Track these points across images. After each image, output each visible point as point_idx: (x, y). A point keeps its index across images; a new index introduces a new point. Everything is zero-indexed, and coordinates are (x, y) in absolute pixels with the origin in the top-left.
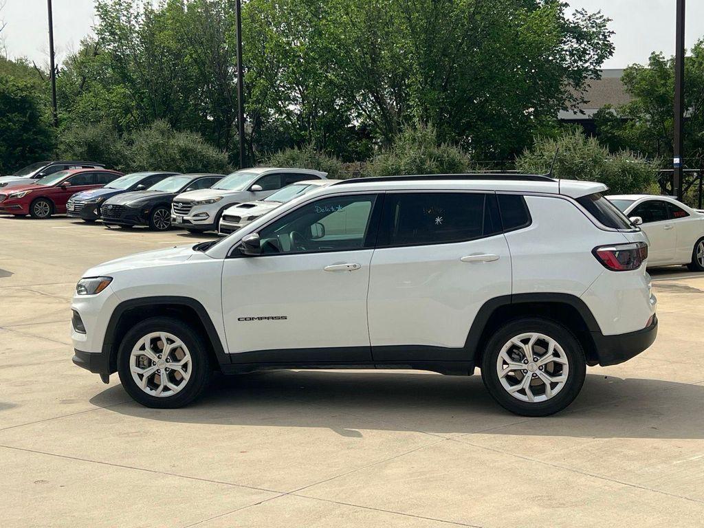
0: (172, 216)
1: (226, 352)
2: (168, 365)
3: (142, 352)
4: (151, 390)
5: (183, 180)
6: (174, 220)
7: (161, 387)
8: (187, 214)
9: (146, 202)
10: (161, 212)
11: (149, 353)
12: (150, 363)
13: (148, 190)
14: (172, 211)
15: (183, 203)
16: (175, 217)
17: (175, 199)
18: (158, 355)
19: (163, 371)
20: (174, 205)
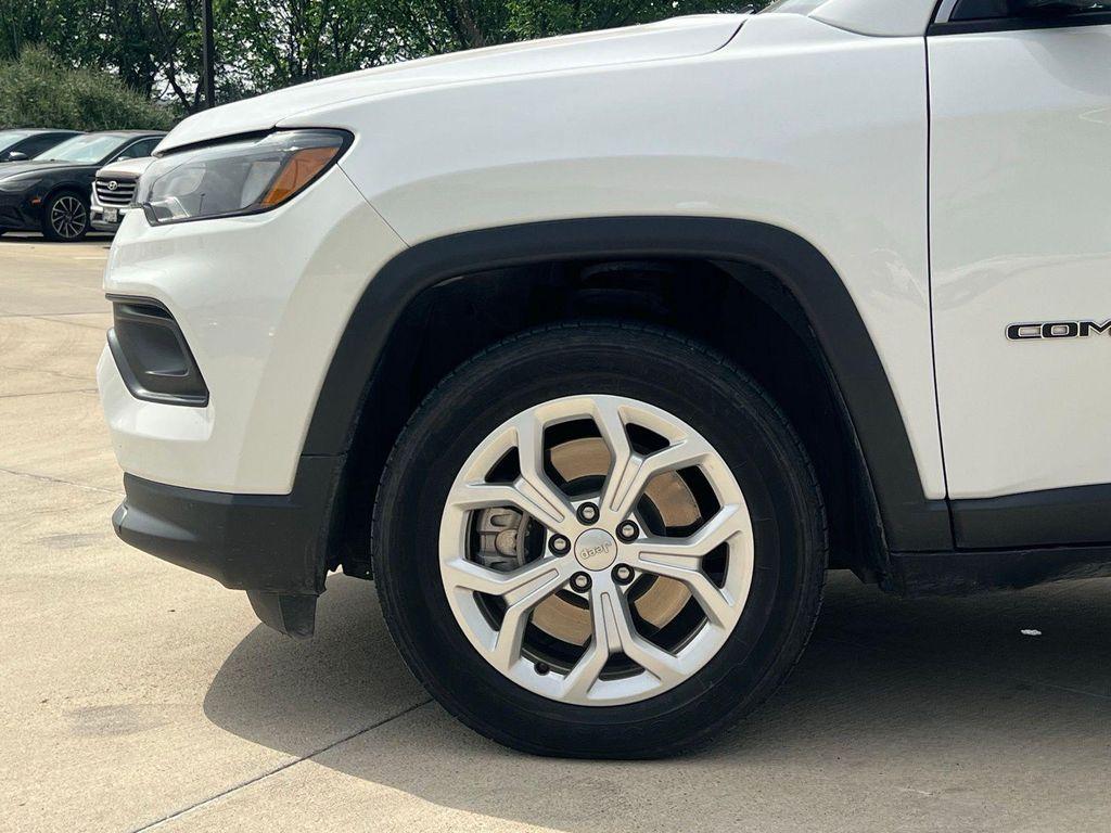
0: (93, 208)
1: (933, 488)
2: (630, 554)
3: (501, 493)
4: (541, 670)
5: (108, 141)
6: (99, 216)
7: (595, 659)
8: (127, 203)
9: (37, 181)
10: (66, 202)
11: (532, 493)
12: (536, 541)
13: (35, 159)
14: (94, 197)
15: (119, 181)
16: (100, 209)
17: (98, 174)
18: (576, 505)
19: (603, 583)
20: (98, 186)
